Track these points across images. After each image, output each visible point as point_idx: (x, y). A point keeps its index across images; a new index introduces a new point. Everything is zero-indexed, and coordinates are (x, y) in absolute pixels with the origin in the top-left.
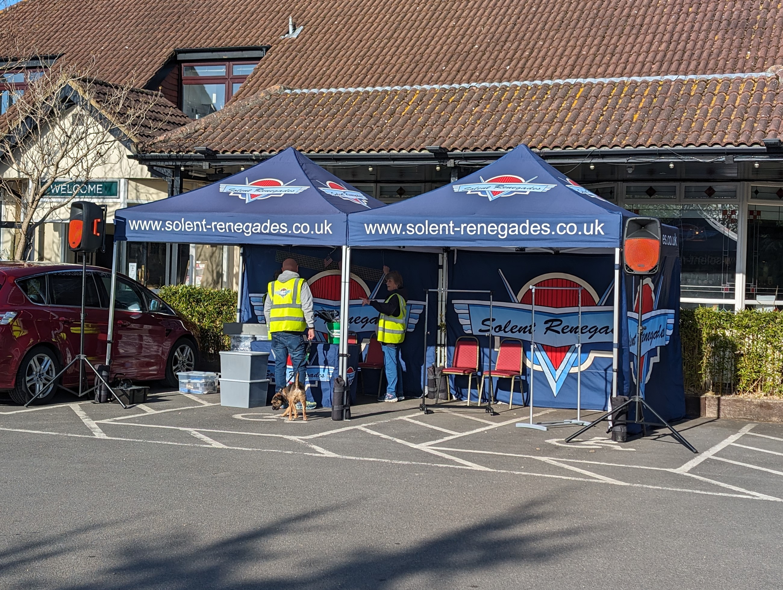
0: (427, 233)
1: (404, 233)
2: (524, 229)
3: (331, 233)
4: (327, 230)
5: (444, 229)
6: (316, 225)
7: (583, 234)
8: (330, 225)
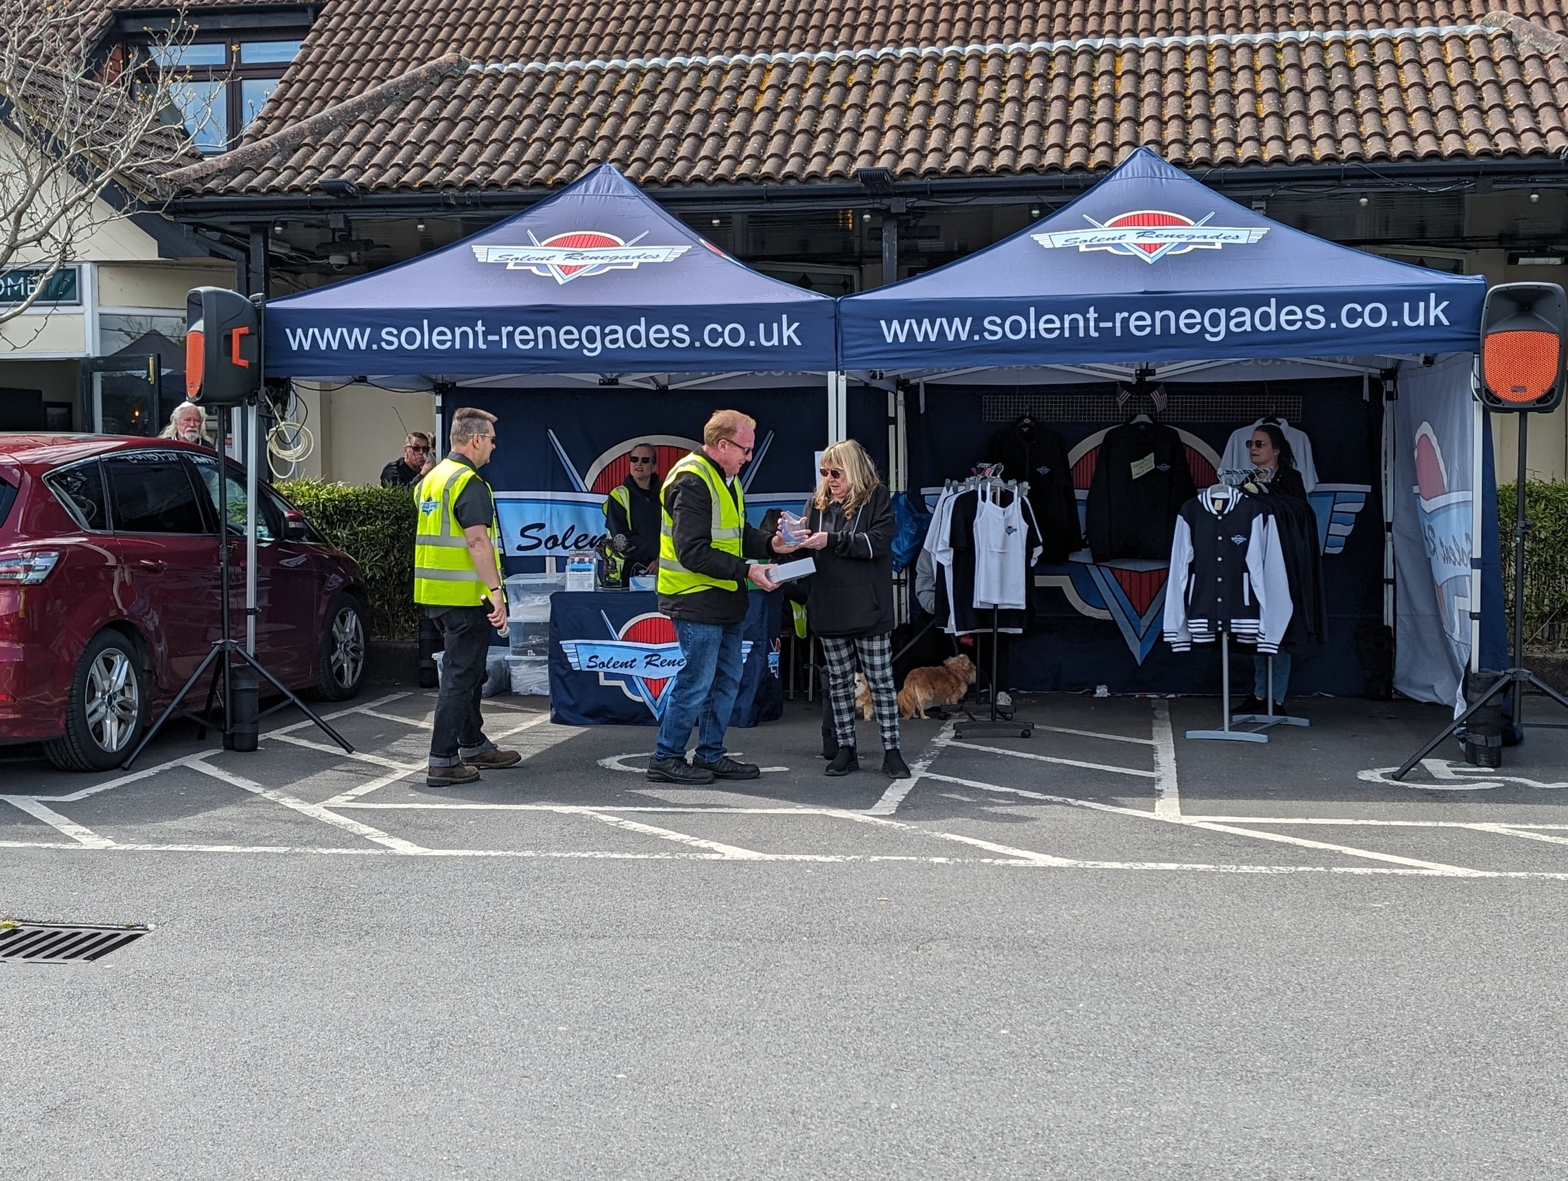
0: (1033, 336)
1: (976, 338)
2: (1265, 319)
3: (798, 343)
4: (789, 337)
5: (1074, 323)
6: (762, 326)
7: (1402, 327)
8: (796, 325)
